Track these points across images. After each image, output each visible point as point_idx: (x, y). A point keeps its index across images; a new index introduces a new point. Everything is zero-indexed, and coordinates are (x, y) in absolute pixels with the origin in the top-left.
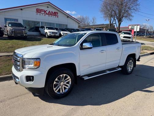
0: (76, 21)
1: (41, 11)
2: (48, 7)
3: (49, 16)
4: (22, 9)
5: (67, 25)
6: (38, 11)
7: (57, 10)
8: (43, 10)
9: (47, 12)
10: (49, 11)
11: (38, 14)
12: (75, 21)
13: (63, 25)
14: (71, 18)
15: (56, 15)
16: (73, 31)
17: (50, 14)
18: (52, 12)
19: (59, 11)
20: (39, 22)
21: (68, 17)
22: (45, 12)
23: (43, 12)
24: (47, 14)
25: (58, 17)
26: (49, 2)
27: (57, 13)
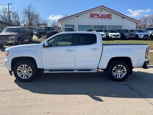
0: (134, 21)
1: (94, 15)
2: (101, 11)
3: (102, 19)
4: (78, 16)
5: (121, 26)
6: (92, 16)
7: (111, 12)
8: (97, 14)
9: (100, 16)
10: (103, 14)
11: (92, 18)
12: (132, 21)
13: (117, 26)
14: (127, 18)
15: (109, 17)
16: (124, 32)
17: (103, 17)
18: (105, 15)
19: (112, 12)
20: (92, 26)
21: (123, 18)
22: (98, 15)
23: (97, 16)
24: (100, 17)
25: (111, 19)
26: (102, 6)
27: (111, 15)
